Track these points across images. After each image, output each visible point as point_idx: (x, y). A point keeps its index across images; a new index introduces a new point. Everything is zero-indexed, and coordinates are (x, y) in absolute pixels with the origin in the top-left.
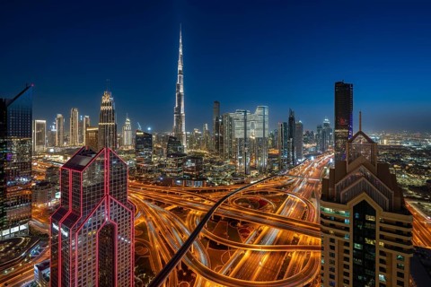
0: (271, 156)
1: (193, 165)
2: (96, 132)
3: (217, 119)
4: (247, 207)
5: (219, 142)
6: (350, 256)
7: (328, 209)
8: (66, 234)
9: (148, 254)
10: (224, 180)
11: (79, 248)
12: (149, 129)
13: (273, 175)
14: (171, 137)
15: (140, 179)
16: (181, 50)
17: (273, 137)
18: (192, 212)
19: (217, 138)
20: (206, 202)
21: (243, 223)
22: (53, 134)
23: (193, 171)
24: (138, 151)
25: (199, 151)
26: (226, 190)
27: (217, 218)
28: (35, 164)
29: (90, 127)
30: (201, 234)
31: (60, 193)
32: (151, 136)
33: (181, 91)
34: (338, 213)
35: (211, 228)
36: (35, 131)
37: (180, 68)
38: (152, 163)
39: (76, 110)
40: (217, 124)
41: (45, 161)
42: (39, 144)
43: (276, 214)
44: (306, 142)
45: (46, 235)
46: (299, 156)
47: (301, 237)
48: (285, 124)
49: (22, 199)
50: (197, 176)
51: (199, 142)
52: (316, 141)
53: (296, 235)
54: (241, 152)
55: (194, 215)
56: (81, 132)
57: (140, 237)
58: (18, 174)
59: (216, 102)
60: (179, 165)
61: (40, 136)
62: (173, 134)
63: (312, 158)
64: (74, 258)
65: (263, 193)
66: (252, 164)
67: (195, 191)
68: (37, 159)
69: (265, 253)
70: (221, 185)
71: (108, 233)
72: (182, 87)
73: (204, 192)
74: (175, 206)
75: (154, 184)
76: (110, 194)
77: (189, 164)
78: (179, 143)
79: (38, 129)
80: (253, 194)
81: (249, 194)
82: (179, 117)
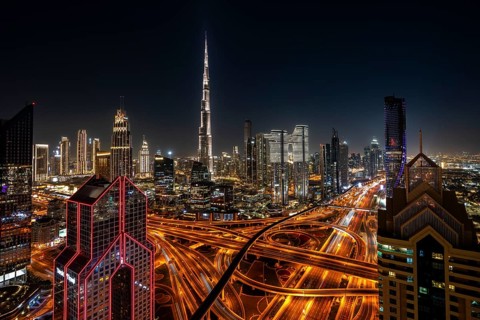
0: (312, 183)
1: (222, 194)
2: (108, 157)
3: (249, 141)
4: (286, 243)
5: (252, 167)
6: (415, 302)
7: (386, 246)
8: (73, 281)
9: (170, 302)
10: (258, 212)
11: (89, 297)
12: (170, 153)
13: (315, 206)
14: (196, 162)
15: (160, 213)
16: (206, 62)
17: (313, 160)
18: (222, 250)
19: (249, 163)
20: (238, 239)
21: (282, 263)
22: (57, 160)
23: (222, 202)
24: (156, 179)
25: (228, 178)
26: (260, 224)
27: (251, 258)
28: (35, 196)
29: (101, 152)
30: (233, 277)
31: (65, 230)
32: (172, 161)
33: (207, 108)
34: (399, 250)
35: (244, 269)
36: (35, 157)
37: (206, 82)
38: (173, 193)
39: (84, 132)
40: (250, 146)
41: (48, 192)
42: (39, 172)
43: (320, 252)
44: (352, 167)
45: (48, 282)
46: (345, 183)
47: (350, 278)
48: (328, 145)
49: (19, 239)
50: (226, 208)
51: (228, 168)
52: (364, 165)
53: (344, 276)
54: (277, 179)
55: (224, 254)
56: (90, 157)
57: (161, 281)
58: (14, 209)
59: (248, 121)
60: (205, 195)
61: (41, 163)
62: (198, 159)
63: (360, 185)
64: (82, 310)
65: (304, 226)
66: (290, 193)
67: (225, 226)
68: (37, 190)
69: (308, 299)
70: (255, 218)
71: (123, 278)
72: (207, 104)
73: (235, 226)
74: (201, 244)
75: (175, 218)
76: (126, 231)
77: (217, 194)
78: (205, 170)
79: (39, 154)
80: (292, 228)
81: (288, 228)
82: (205, 139)
